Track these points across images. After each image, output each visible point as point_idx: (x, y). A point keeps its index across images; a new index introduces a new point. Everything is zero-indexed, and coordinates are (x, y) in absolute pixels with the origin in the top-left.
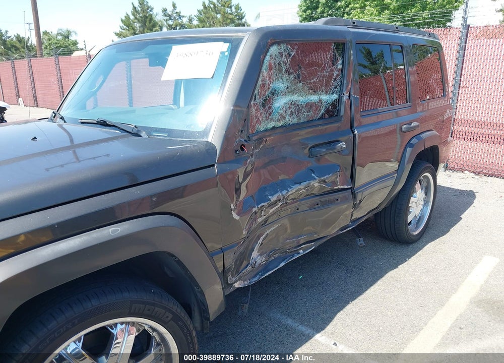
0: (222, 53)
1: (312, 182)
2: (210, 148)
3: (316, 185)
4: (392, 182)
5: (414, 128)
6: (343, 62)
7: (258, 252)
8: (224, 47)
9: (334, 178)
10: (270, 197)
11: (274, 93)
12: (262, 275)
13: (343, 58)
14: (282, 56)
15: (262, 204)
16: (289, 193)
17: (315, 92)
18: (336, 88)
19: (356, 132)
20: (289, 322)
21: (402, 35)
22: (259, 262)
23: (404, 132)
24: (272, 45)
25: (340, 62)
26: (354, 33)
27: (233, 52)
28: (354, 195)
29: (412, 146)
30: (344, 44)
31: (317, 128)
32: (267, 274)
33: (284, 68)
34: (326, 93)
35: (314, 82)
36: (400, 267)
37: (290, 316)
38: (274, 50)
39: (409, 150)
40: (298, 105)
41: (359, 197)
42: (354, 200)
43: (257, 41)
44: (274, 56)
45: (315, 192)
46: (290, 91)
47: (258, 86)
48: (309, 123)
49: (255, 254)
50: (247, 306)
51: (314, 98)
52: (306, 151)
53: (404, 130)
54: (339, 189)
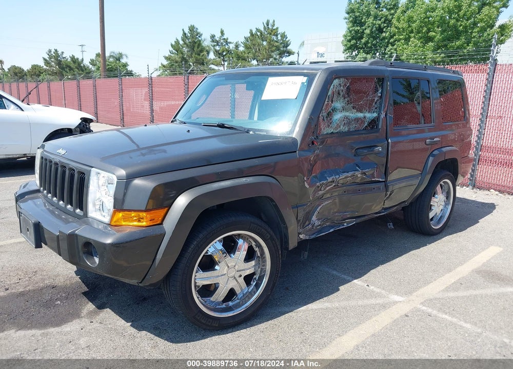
0: (303, 83)
1: (357, 173)
2: (294, 141)
3: (359, 175)
4: (417, 182)
5: (436, 143)
6: (382, 91)
7: (316, 217)
8: (304, 79)
9: (373, 172)
10: (328, 178)
11: (334, 110)
12: (317, 235)
13: (382, 88)
14: (341, 86)
15: (323, 182)
16: (341, 178)
17: (361, 112)
18: (376, 108)
19: (390, 141)
20: (335, 272)
21: (429, 72)
22: (316, 224)
23: (427, 145)
24: (335, 79)
25: (380, 91)
26: (391, 71)
27: (310, 83)
28: (386, 187)
29: (434, 156)
30: (383, 78)
31: (361, 136)
32: (321, 235)
33: (342, 94)
34: (369, 112)
35: (361, 104)
36: (421, 248)
37: (335, 269)
38: (336, 82)
39: (431, 159)
40: (349, 119)
41: (390, 189)
42: (387, 191)
43: (326, 76)
44: (335, 86)
45: (358, 181)
46: (344, 109)
47: (325, 105)
48: (356, 132)
49: (314, 218)
50: (307, 253)
51: (360, 115)
52: (354, 151)
53: (427, 143)
54: (375, 181)
